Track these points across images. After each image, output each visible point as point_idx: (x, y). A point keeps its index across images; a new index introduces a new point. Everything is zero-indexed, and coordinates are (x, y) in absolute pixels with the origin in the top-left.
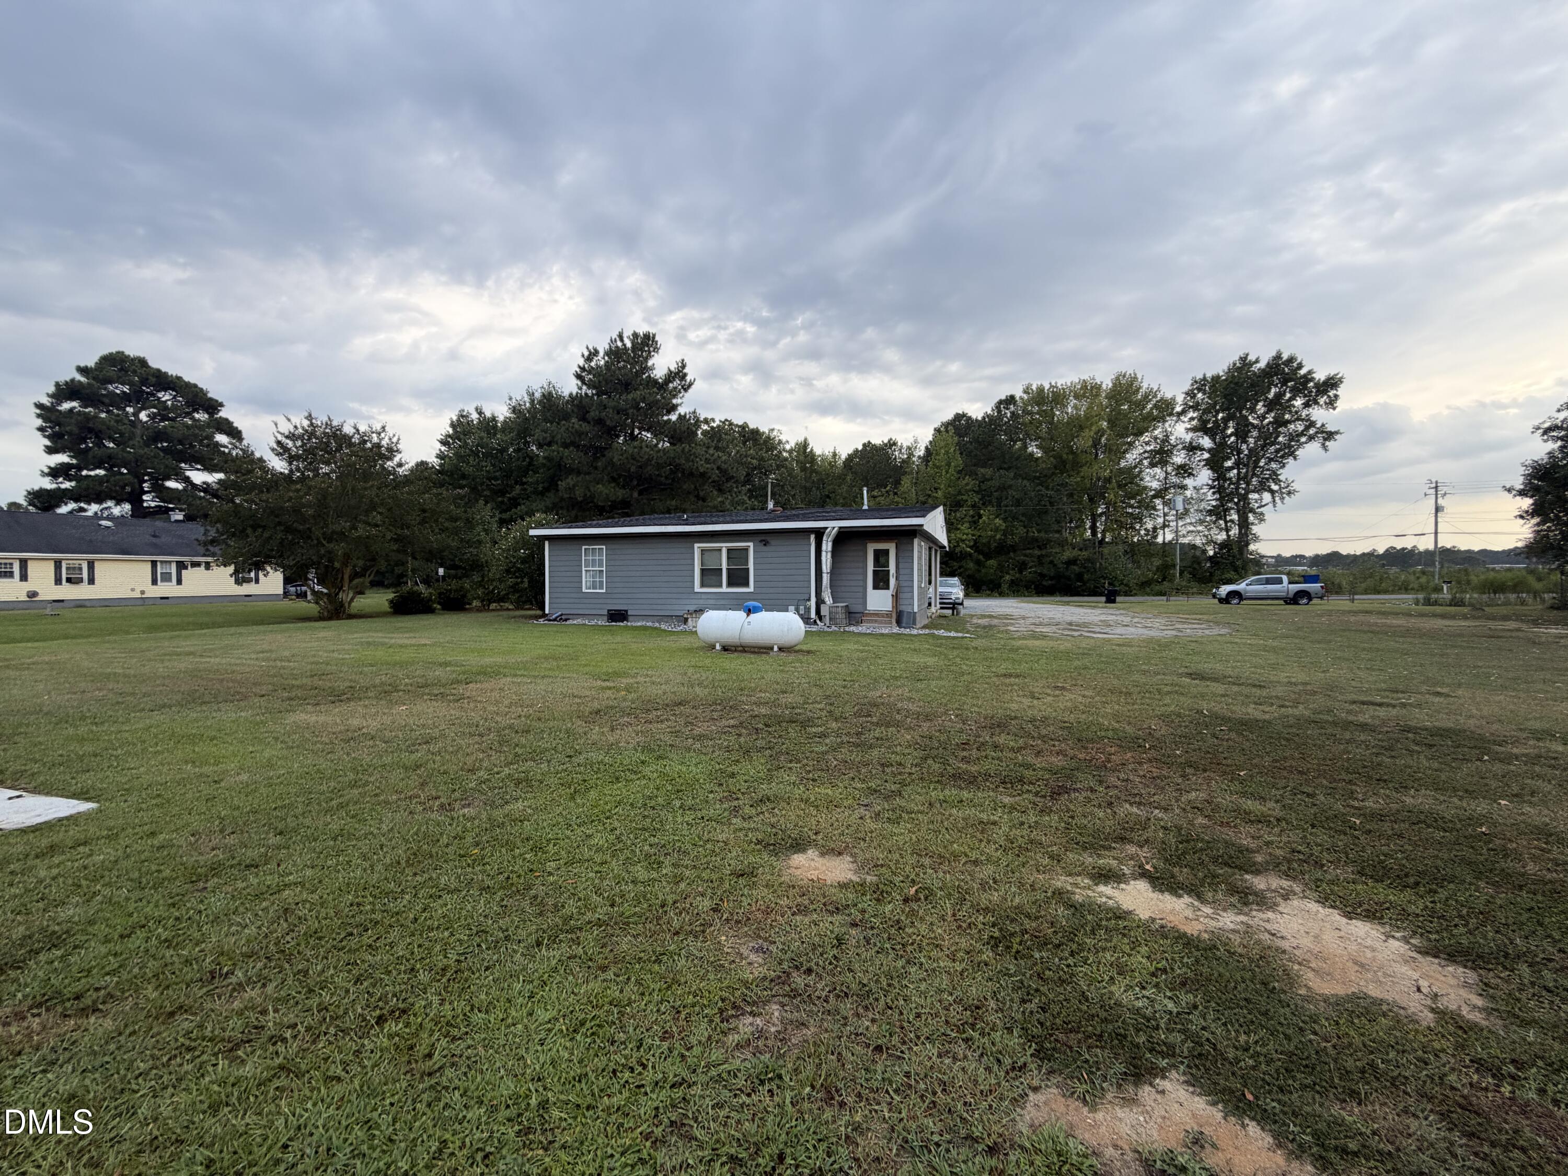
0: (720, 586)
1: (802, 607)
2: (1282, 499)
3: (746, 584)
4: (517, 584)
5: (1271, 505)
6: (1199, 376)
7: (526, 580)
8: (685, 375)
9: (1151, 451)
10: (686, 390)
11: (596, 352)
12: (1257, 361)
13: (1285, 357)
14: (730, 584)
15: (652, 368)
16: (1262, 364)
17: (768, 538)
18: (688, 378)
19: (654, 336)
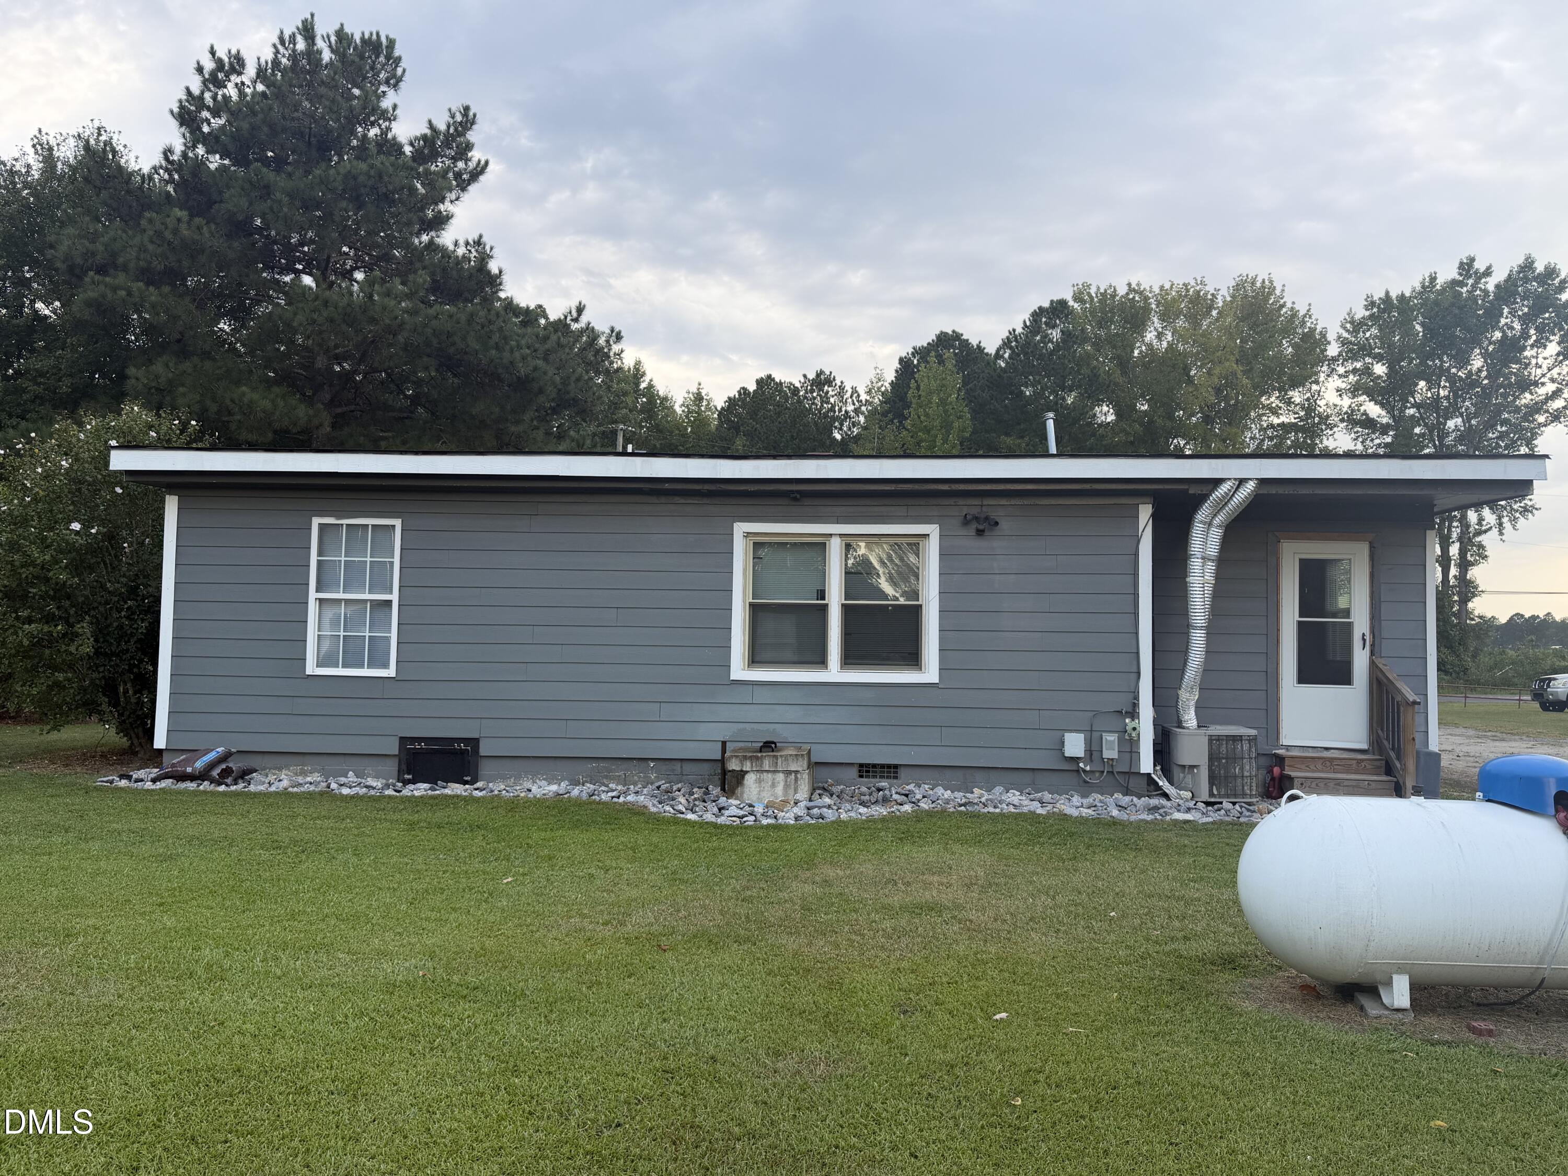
0: (821, 661)
1: (1111, 738)
2: (1514, 521)
3: (913, 659)
4: (51, 641)
5: (1495, 531)
6: (1378, 295)
7: (85, 628)
8: (469, 146)
9: (1282, 425)
10: (463, 186)
11: (237, 64)
12: (1488, 273)
13: (1540, 267)
14: (850, 659)
15: (388, 116)
16: (1499, 276)
17: (995, 508)
18: (476, 155)
19: (391, 43)
